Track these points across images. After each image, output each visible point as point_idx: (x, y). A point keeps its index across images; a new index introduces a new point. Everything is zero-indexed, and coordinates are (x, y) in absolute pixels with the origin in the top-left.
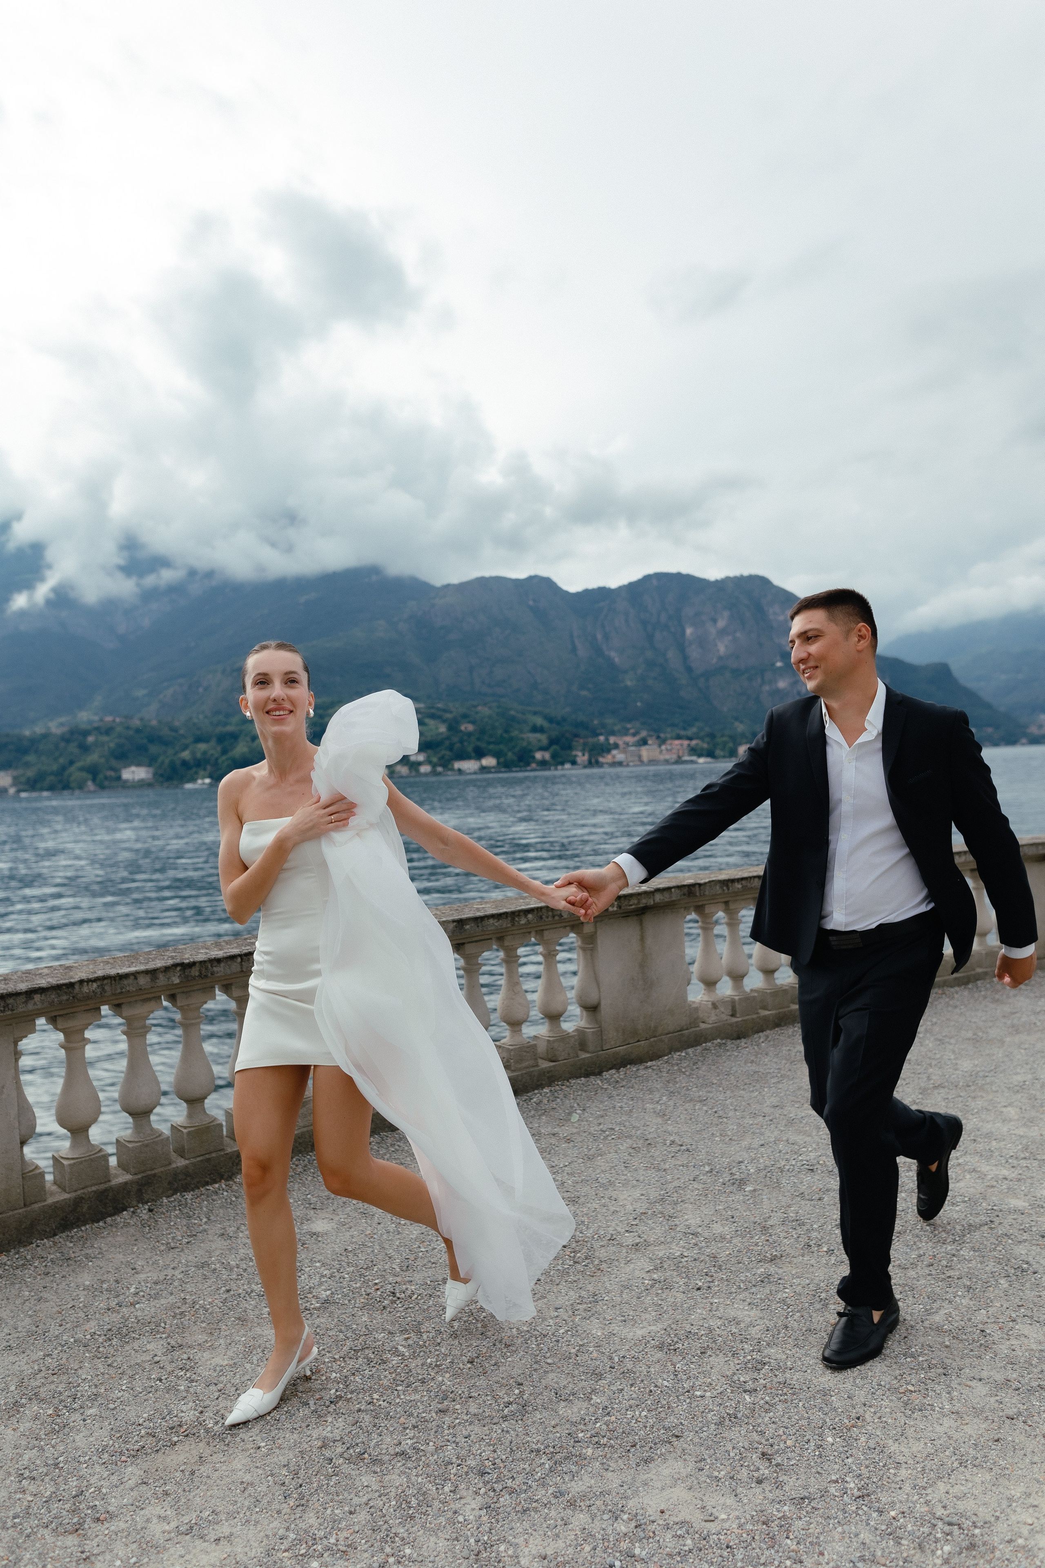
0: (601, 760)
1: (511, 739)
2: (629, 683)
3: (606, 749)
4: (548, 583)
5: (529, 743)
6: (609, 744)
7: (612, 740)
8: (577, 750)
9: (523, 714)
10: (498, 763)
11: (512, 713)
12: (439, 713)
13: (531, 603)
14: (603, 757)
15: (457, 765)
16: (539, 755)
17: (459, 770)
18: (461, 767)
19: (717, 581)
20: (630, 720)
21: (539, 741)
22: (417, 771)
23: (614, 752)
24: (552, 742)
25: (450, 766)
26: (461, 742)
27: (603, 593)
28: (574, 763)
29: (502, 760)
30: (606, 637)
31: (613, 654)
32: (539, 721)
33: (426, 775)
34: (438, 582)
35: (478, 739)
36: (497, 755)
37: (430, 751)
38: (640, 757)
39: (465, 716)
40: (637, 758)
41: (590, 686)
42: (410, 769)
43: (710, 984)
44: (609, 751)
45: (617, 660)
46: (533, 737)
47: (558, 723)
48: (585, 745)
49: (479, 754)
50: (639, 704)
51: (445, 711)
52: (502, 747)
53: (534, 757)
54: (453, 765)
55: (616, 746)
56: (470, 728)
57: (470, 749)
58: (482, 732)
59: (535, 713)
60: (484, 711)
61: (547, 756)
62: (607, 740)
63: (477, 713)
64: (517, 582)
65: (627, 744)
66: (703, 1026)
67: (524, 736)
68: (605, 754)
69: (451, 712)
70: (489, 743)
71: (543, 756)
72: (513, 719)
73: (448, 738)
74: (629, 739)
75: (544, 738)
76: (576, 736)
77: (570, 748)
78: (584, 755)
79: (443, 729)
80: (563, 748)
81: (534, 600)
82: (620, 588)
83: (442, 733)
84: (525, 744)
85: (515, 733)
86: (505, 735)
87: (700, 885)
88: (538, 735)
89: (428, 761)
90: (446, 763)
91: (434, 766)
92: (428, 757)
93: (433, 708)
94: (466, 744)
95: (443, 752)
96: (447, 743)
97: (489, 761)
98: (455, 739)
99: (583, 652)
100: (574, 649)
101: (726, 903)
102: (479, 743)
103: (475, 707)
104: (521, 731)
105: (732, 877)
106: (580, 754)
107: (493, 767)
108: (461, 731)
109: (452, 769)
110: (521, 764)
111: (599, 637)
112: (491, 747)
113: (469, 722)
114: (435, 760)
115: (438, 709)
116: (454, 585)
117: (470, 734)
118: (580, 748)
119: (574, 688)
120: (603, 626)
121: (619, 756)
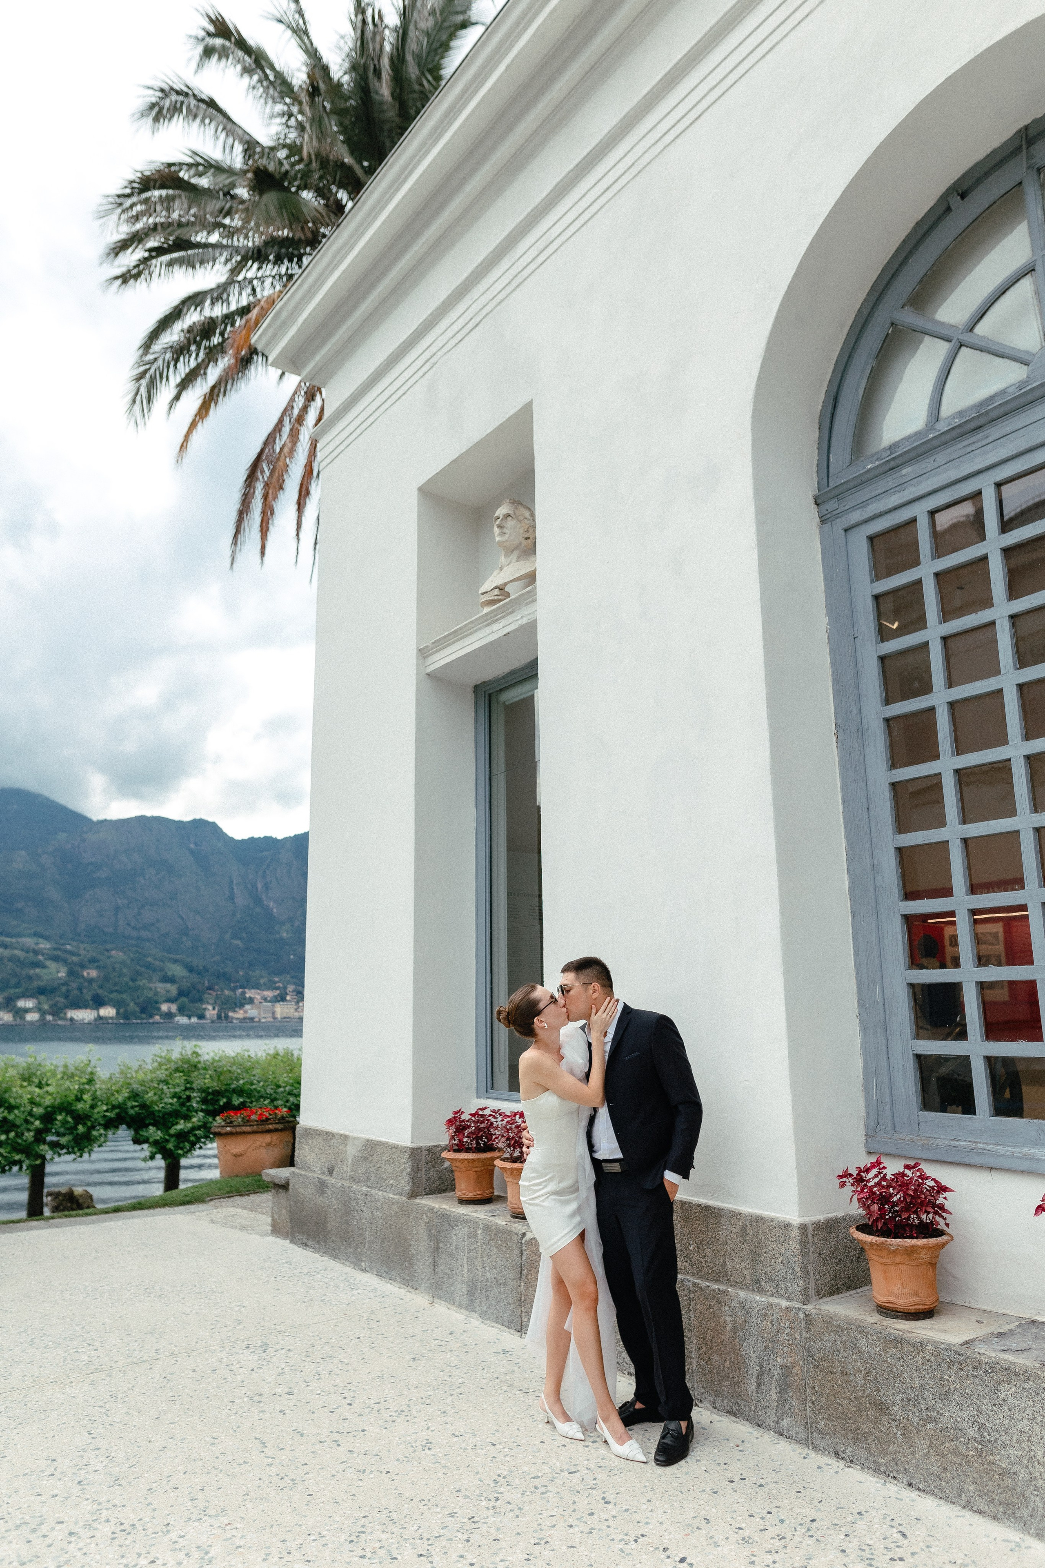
0: (231, 1014)
1: (137, 988)
2: (284, 935)
3: (240, 1003)
4: (213, 827)
5: (156, 993)
6: (245, 998)
7: (249, 994)
8: (208, 1003)
9: (162, 961)
10: (117, 1013)
11: (150, 959)
12: (64, 956)
13: (192, 846)
14: (235, 1011)
15: (71, 1014)
16: (164, 1007)
17: (72, 1019)
18: (73, 1016)
20: (279, 973)
21: (168, 991)
22: (23, 1018)
23: (247, 1007)
24: (182, 993)
25: (62, 1015)
26: (80, 989)
27: (268, 842)
28: (201, 1017)
29: (122, 1010)
30: (267, 887)
31: (271, 904)
32: (178, 971)
33: (31, 1023)
34: (95, 817)
35: (101, 987)
36: (117, 1005)
37: (42, 998)
38: (273, 1013)
39: (93, 961)
40: (270, 1015)
41: (244, 935)
42: (14, 1017)
44: (242, 1006)
45: (275, 910)
46: (161, 987)
47: (199, 973)
48: (217, 998)
49: (98, 1002)
50: (292, 957)
51: (72, 953)
52: (125, 996)
53: (159, 1009)
54: (66, 1014)
55: (251, 1001)
56: (94, 974)
57: (88, 997)
58: (107, 979)
59: (175, 961)
60: (117, 955)
61: (174, 1008)
62: (244, 993)
63: (109, 957)
64: (179, 824)
65: (265, 999)
67: (152, 985)
68: (237, 1009)
69: (79, 955)
70: (111, 992)
71: (169, 1009)
72: (149, 966)
73: (66, 984)
74: (269, 994)
75: (173, 989)
76: (210, 988)
77: (201, 1000)
78: (214, 1009)
79: (62, 974)
80: (191, 1001)
81: (196, 844)
82: (286, 839)
83: (59, 979)
84: (151, 994)
85: (142, 982)
86: (131, 983)
88: (168, 986)
89: (38, 1009)
90: (57, 1011)
91: (43, 1014)
92: (39, 1003)
93: (59, 949)
94: (84, 991)
95: (57, 999)
96: (64, 989)
97: (108, 1012)
98: (74, 985)
99: (241, 900)
100: (232, 898)
102: (100, 991)
103: (108, 950)
104: (150, 980)
106: (210, 1008)
107: (112, 1018)
108: (83, 977)
109: (65, 1019)
110: (144, 1016)
111: (259, 886)
112: (113, 996)
113: (97, 968)
114: (46, 1007)
115: (66, 951)
116: (111, 821)
117: (91, 981)
118: (212, 1001)
119: (227, 937)
120: (264, 876)
121: (251, 1011)
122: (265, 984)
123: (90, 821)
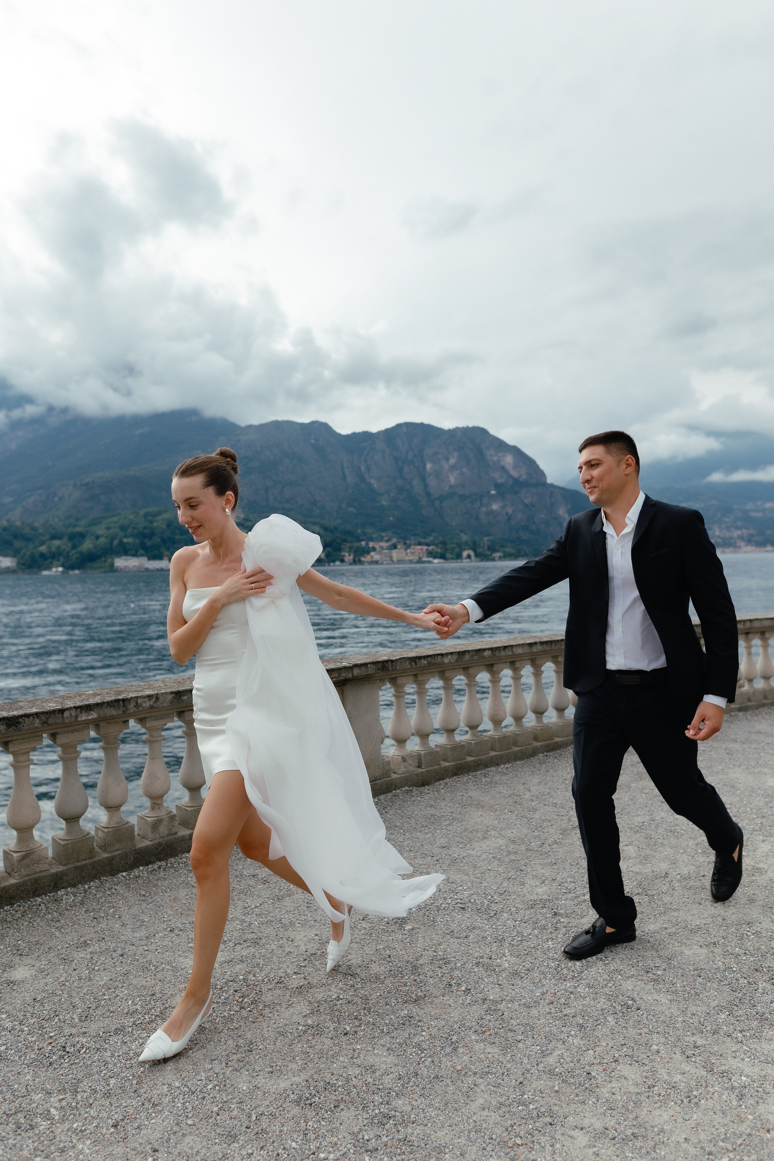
0: (363, 559)
2: (384, 503)
3: (367, 551)
4: (326, 427)
6: (369, 548)
7: (371, 544)
8: (345, 551)
13: (313, 441)
14: (364, 557)
19: (450, 430)
20: (384, 530)
23: (372, 554)
27: (366, 436)
28: (342, 561)
30: (368, 468)
31: (373, 481)
38: (391, 557)
40: (389, 559)
41: (356, 504)
43: (401, 741)
44: (368, 553)
45: (375, 485)
47: (331, 532)
48: (351, 548)
50: (391, 519)
55: (374, 549)
62: (367, 544)
64: (303, 426)
65: (382, 548)
66: (394, 776)
68: (366, 555)
74: (384, 544)
76: (345, 541)
77: (340, 550)
78: (350, 555)
80: (335, 550)
81: (315, 439)
82: (379, 433)
87: (392, 661)
99: (350, 479)
100: (344, 477)
101: (415, 676)
105: (420, 655)
106: (347, 554)
111: (363, 468)
116: (255, 426)
118: (347, 550)
119: (344, 506)
120: (366, 461)
121: (376, 556)
122: (376, 538)
123: (239, 427)
